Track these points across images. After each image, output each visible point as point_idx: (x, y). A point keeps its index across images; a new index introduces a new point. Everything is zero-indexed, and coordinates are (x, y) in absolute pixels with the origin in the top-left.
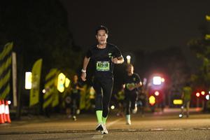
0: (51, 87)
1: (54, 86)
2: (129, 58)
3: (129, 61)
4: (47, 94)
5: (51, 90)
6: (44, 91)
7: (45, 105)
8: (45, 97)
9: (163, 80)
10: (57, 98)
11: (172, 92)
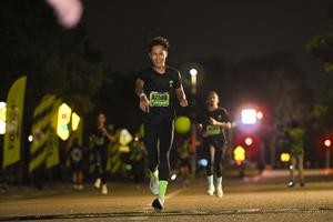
0: (44, 130)
1: (50, 129)
2: (194, 72)
3: (194, 80)
4: (37, 144)
5: (44, 137)
6: (30, 138)
7: (33, 165)
8: (33, 149)
9: (260, 115)
10: (55, 151)
11: (279, 137)
